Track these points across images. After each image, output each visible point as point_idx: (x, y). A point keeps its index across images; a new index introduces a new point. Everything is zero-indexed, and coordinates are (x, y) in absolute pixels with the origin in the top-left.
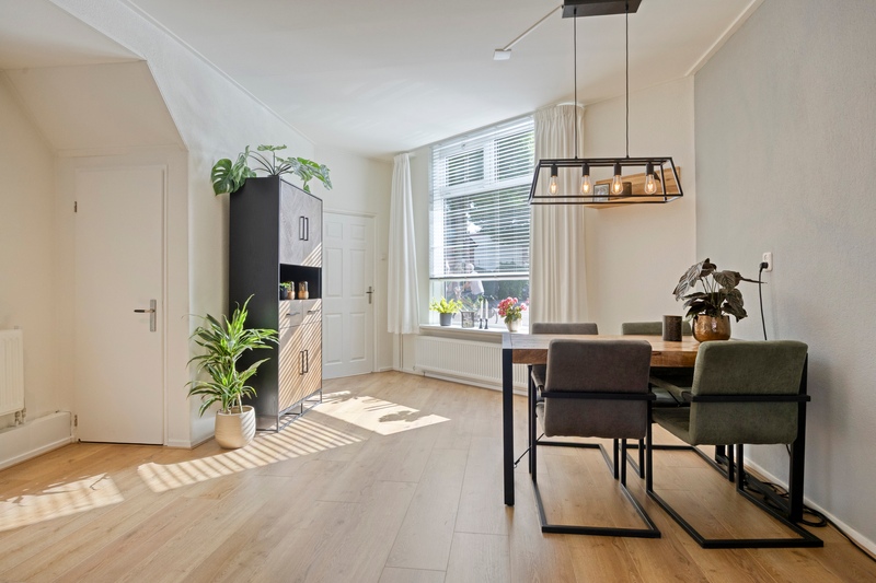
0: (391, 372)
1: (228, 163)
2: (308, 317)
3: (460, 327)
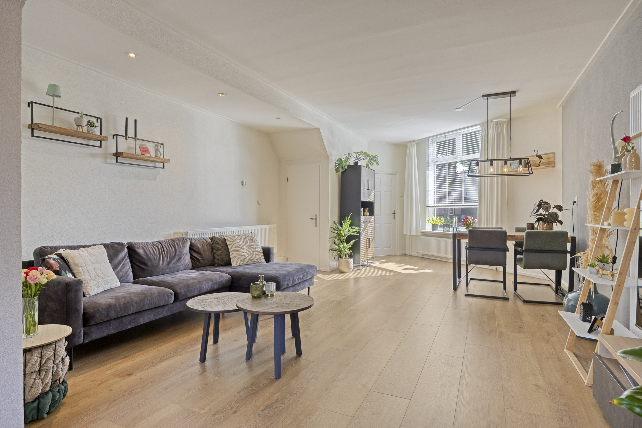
0: (405, 255)
1: (341, 159)
2: (370, 224)
3: (443, 232)
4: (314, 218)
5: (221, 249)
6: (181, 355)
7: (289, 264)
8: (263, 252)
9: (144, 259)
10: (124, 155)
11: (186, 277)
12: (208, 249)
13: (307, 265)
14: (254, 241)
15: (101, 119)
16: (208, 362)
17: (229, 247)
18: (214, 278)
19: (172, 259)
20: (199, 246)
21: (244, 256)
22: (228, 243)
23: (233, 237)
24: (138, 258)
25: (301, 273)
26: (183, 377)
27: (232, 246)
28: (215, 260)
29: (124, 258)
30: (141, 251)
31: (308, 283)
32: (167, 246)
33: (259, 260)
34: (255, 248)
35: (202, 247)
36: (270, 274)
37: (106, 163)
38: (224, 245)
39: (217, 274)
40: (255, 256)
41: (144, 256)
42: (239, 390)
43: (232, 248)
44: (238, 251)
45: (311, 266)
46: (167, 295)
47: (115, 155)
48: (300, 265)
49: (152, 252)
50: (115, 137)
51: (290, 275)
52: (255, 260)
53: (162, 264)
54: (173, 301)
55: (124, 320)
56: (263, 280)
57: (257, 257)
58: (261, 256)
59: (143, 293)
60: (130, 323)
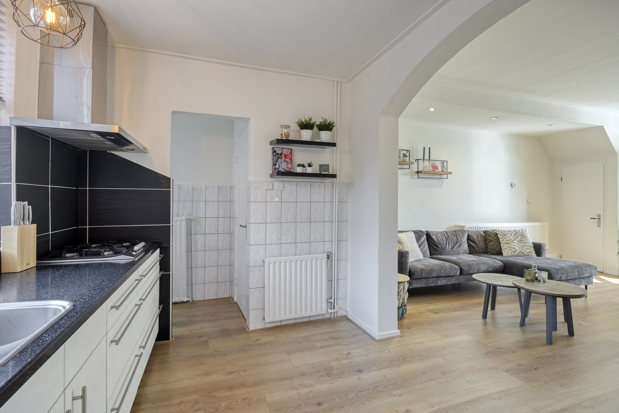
4: (596, 217)
5: (493, 241)
6: (467, 310)
7: (563, 261)
8: (534, 247)
9: (436, 243)
10: (423, 173)
11: (466, 259)
12: (481, 240)
13: (584, 264)
14: (525, 236)
15: (409, 151)
16: (488, 320)
17: (501, 240)
18: (489, 262)
19: (455, 245)
20: (475, 237)
21: (515, 248)
22: (499, 236)
23: (504, 232)
24: (432, 242)
25: (577, 270)
26: (472, 323)
27: (504, 239)
28: (488, 249)
29: (424, 241)
30: (434, 237)
31: (586, 280)
32: (451, 235)
33: (529, 254)
34: (526, 243)
35: (477, 238)
36: (542, 267)
37: (412, 178)
38: (495, 238)
39: (491, 260)
40: (526, 250)
41: (436, 241)
42: (515, 342)
43: (503, 241)
44: (508, 244)
45: (590, 266)
46: (456, 269)
47: (417, 173)
48: (575, 263)
49: (441, 239)
50: (417, 161)
51: (563, 270)
52: (525, 253)
53: (448, 248)
54: (459, 274)
55: (430, 280)
56: (536, 269)
57: (528, 251)
58: (532, 250)
59: (440, 265)
60: (432, 283)
